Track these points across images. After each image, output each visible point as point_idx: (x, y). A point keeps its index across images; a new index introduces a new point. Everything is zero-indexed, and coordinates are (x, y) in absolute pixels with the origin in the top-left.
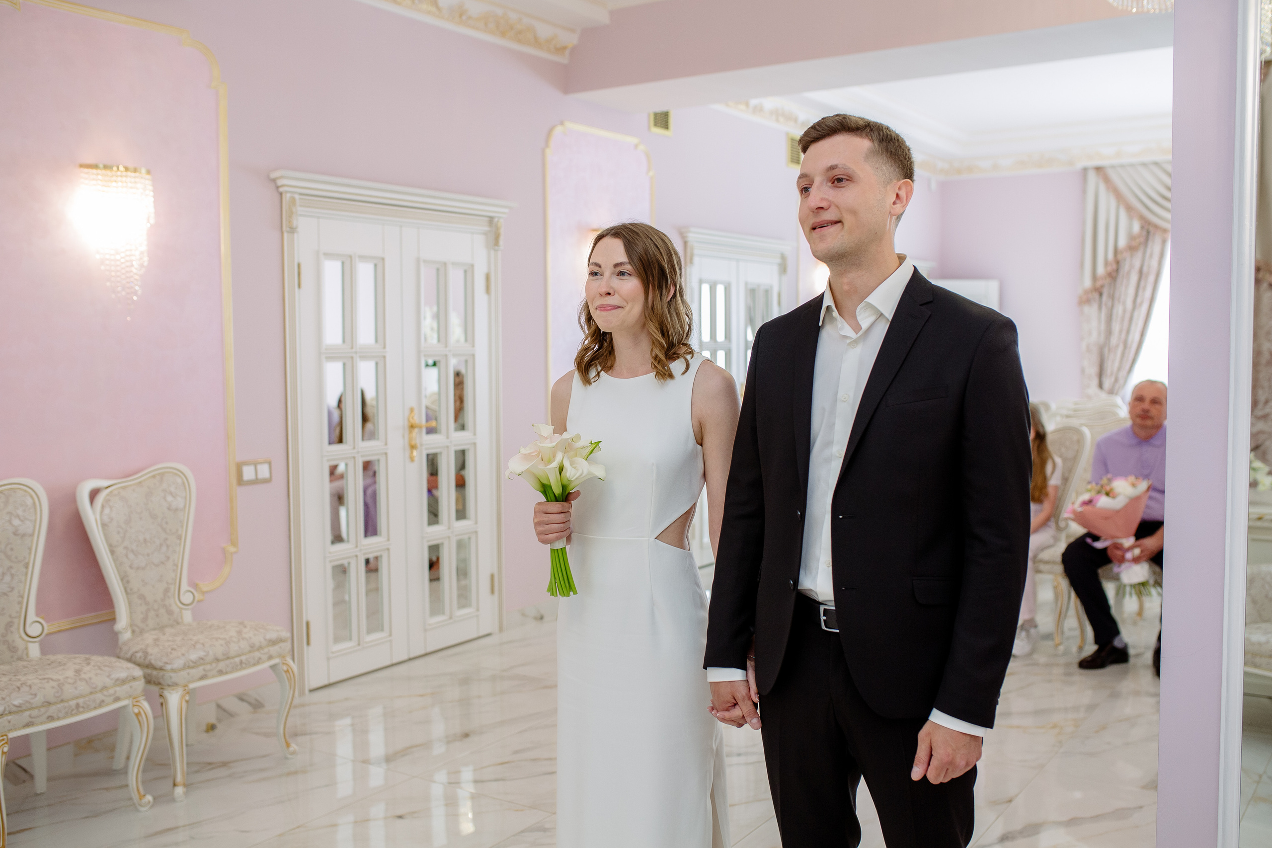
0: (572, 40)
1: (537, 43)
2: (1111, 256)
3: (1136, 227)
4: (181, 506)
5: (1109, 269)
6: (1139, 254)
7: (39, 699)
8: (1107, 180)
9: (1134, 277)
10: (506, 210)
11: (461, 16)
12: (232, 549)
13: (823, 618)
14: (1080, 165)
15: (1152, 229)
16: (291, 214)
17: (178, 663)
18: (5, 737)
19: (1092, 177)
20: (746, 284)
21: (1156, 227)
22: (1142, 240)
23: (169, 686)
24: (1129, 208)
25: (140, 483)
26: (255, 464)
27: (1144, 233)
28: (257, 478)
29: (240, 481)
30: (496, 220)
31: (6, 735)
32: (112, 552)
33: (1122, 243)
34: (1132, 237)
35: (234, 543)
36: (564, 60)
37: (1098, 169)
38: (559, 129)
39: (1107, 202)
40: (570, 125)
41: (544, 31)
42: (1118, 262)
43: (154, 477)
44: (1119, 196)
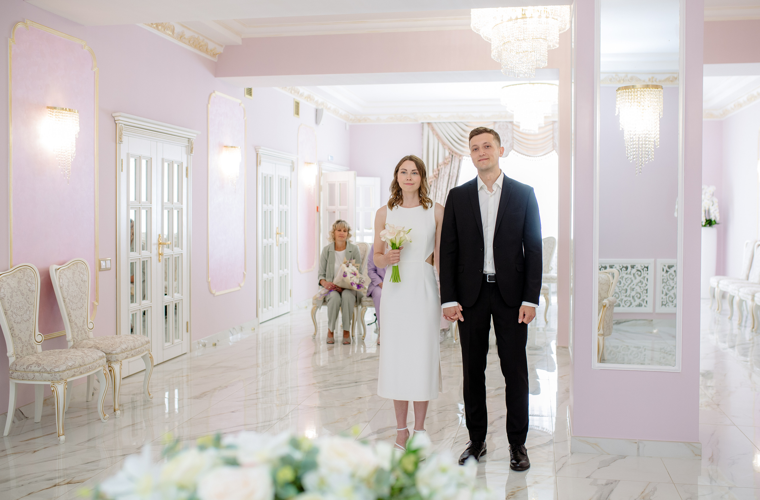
0: (220, 50)
1: (206, 51)
2: (435, 167)
3: (447, 154)
4: (86, 279)
5: (435, 173)
6: (449, 166)
7: (77, 364)
8: (433, 130)
9: (446, 178)
10: (195, 135)
11: (181, 38)
12: (96, 303)
13: (488, 278)
14: (420, 122)
15: (454, 155)
16: (121, 135)
17: (118, 350)
18: (66, 381)
19: (426, 127)
20: (279, 176)
21: (456, 153)
22: (450, 160)
23: (115, 361)
24: (444, 144)
25: (69, 267)
26: (106, 261)
27: (451, 156)
28: (106, 268)
29: (100, 269)
30: (191, 140)
31: (67, 380)
32: (64, 301)
33: (441, 161)
34: (445, 158)
35: (97, 301)
36: (215, 60)
37: (429, 123)
38: (214, 95)
39: (433, 140)
40: (217, 93)
41: (211, 46)
42: (439, 170)
43: (73, 264)
44: (439, 138)
